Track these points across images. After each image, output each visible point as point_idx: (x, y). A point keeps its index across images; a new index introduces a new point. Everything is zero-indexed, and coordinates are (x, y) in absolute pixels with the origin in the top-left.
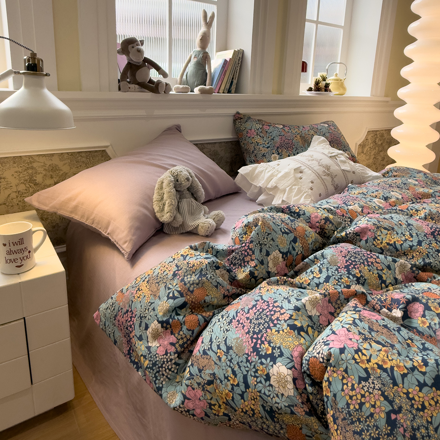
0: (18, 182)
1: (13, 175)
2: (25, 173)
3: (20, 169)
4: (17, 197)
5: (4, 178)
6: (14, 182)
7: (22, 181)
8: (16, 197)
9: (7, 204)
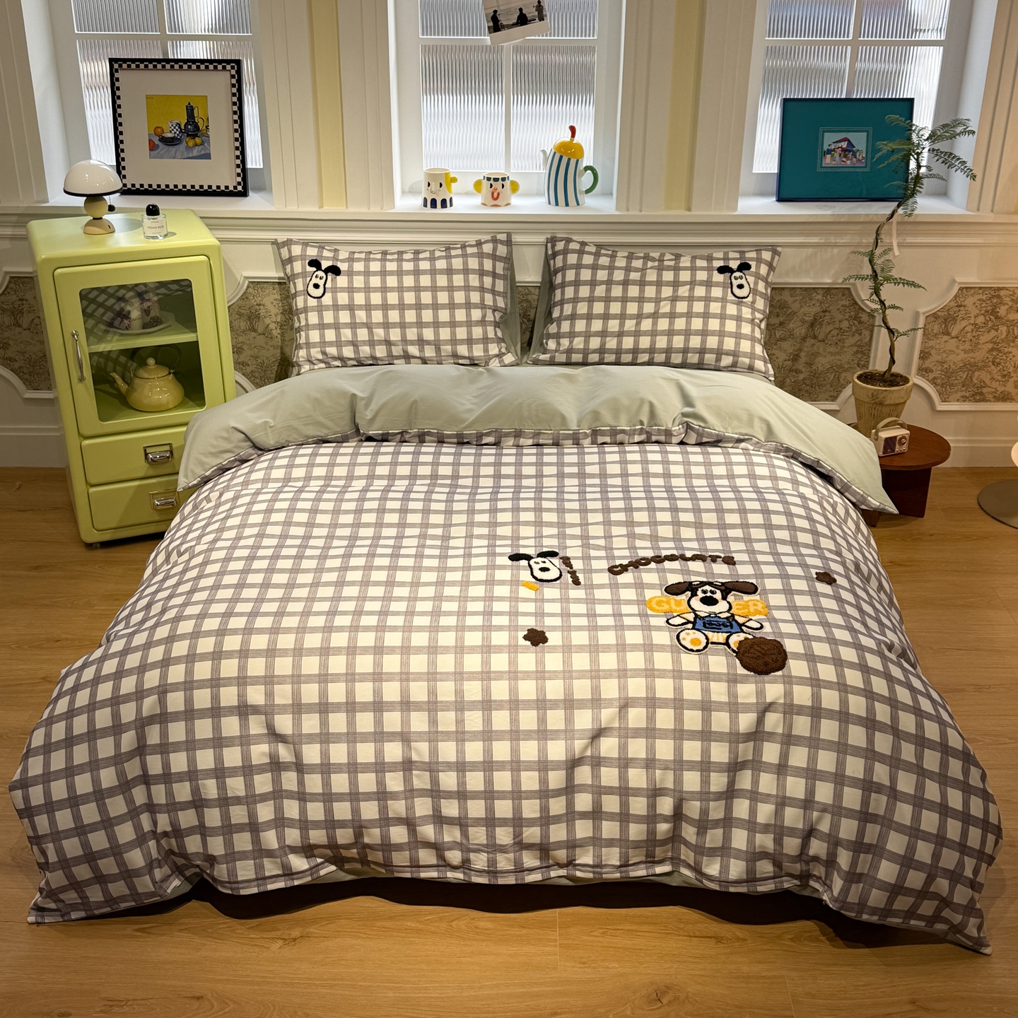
5: (263, 305)
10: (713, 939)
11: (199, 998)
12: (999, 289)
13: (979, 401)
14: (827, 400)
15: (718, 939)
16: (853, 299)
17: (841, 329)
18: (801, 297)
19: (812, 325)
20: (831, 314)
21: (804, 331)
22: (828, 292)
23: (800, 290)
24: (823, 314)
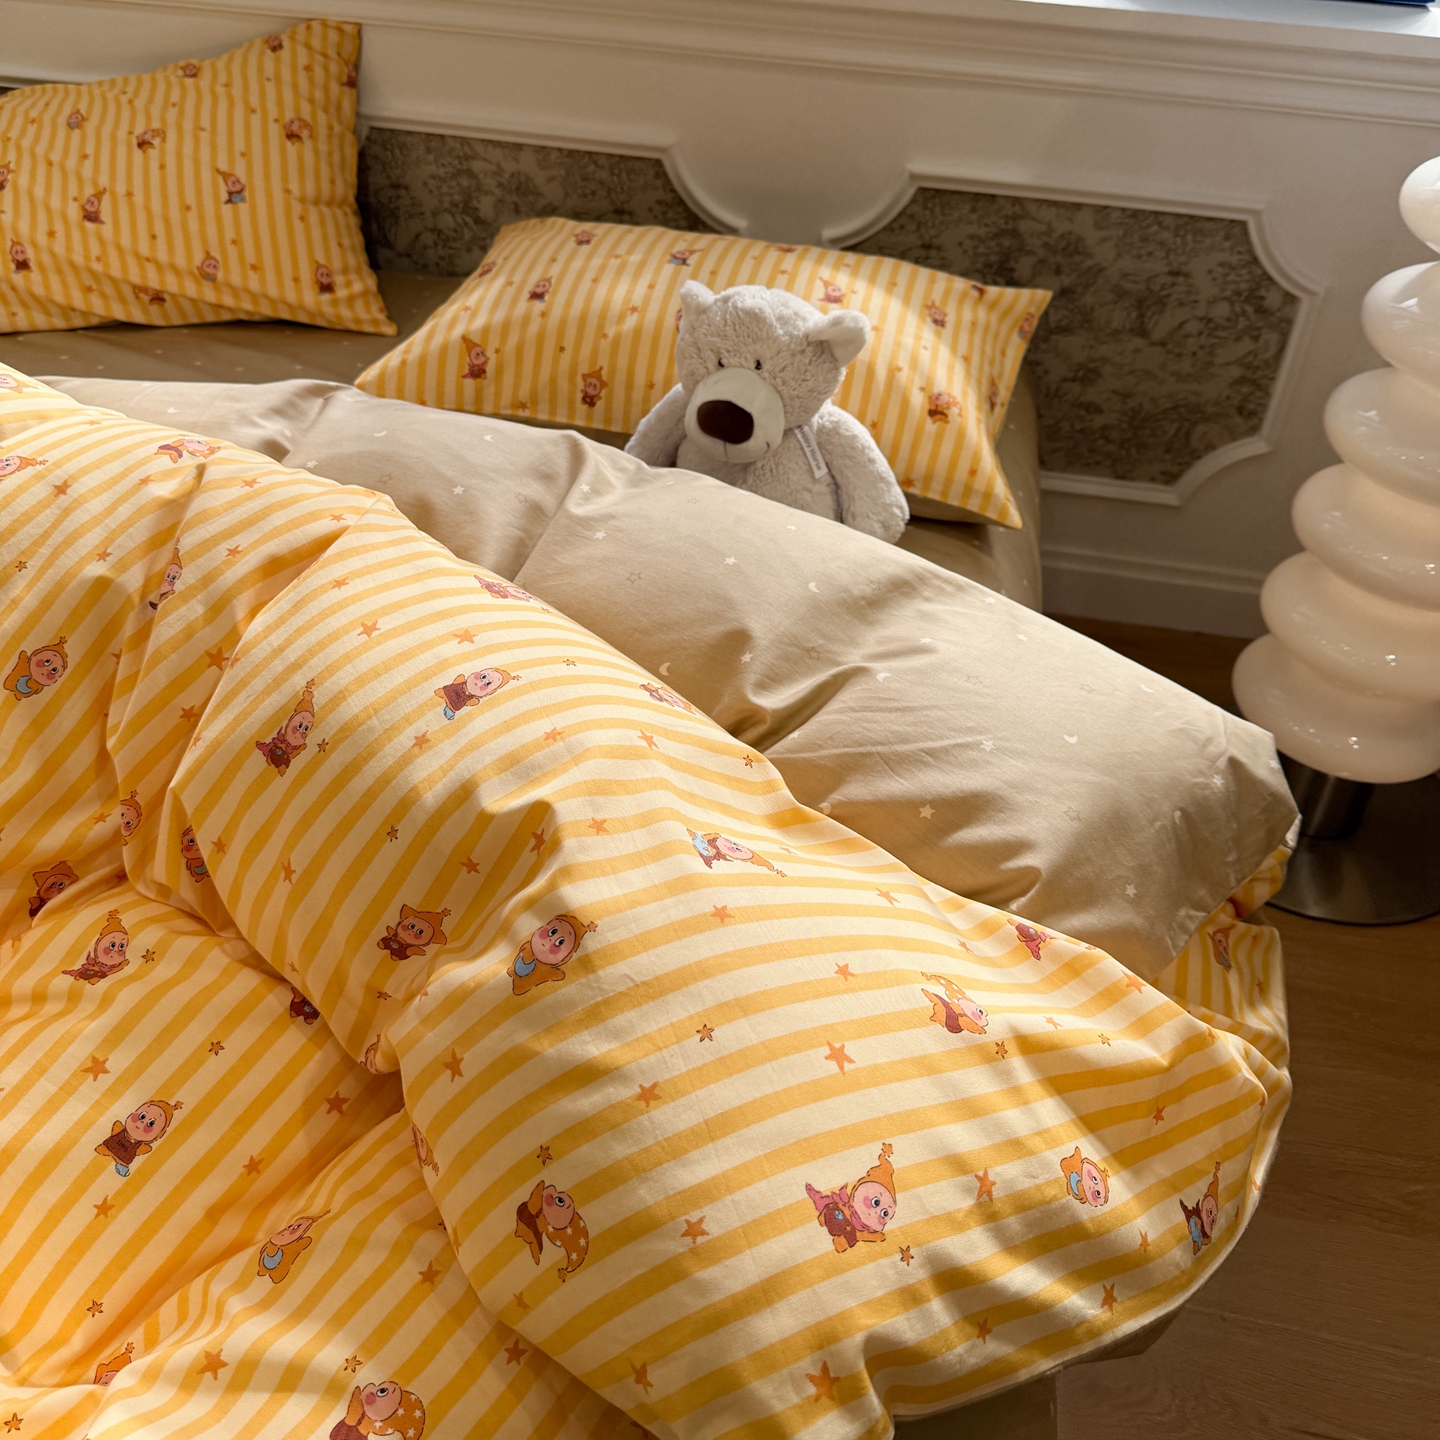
14: (1153, 480)
16: (1251, 251)
17: (1210, 320)
18: (1121, 233)
19: (1140, 303)
20: (1190, 281)
21: (1119, 316)
22: (1192, 226)
23: (1118, 214)
24: (1169, 279)
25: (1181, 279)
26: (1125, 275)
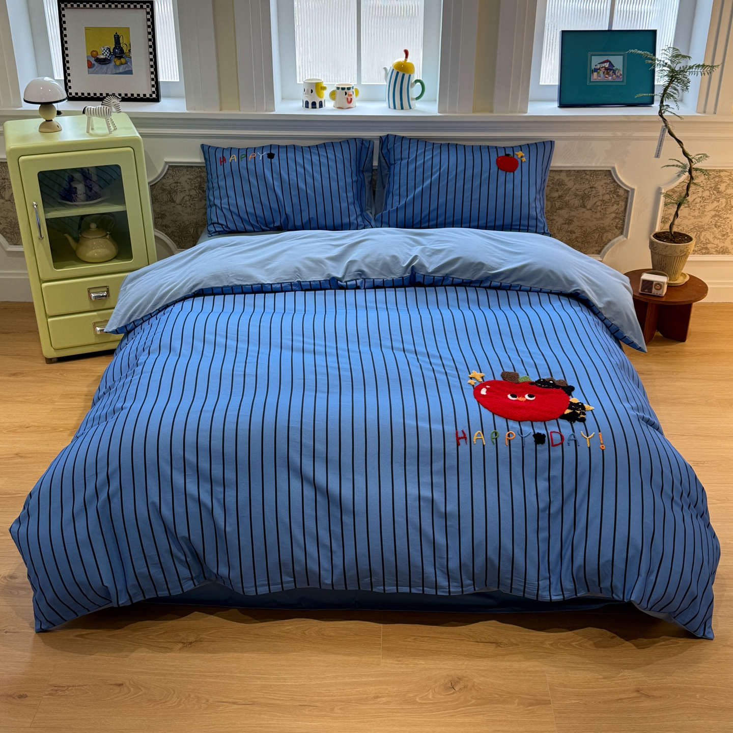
0: (190, 187)
1: (186, 181)
2: (196, 180)
3: (192, 177)
4: (190, 200)
5: (180, 183)
6: (187, 187)
7: (193, 187)
8: (188, 200)
9: (182, 205)
10: (494, 644)
11: (120, 685)
12: (720, 171)
13: (705, 253)
14: (593, 253)
15: (498, 644)
16: (613, 179)
17: (604, 200)
18: (575, 177)
19: (582, 198)
20: (596, 189)
21: (576, 202)
22: (594, 173)
23: (573, 172)
24: (590, 190)
25: (594, 189)
26: (577, 190)
